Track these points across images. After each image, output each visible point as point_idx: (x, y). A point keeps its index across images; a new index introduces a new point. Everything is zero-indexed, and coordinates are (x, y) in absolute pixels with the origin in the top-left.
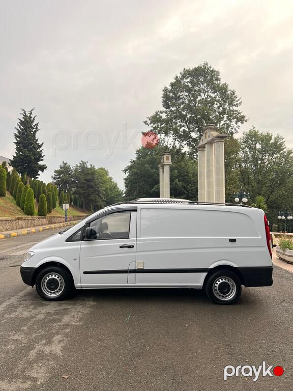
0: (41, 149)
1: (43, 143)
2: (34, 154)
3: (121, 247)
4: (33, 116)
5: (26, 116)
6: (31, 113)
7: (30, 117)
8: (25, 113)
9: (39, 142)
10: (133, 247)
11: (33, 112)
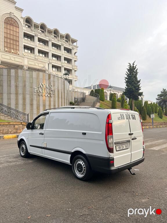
0: (140, 83)
1: (140, 80)
2: (135, 87)
3: (40, 134)
4: (135, 66)
5: (131, 66)
6: (134, 64)
7: (133, 66)
8: (130, 65)
9: (138, 79)
10: (43, 134)
11: (134, 63)
